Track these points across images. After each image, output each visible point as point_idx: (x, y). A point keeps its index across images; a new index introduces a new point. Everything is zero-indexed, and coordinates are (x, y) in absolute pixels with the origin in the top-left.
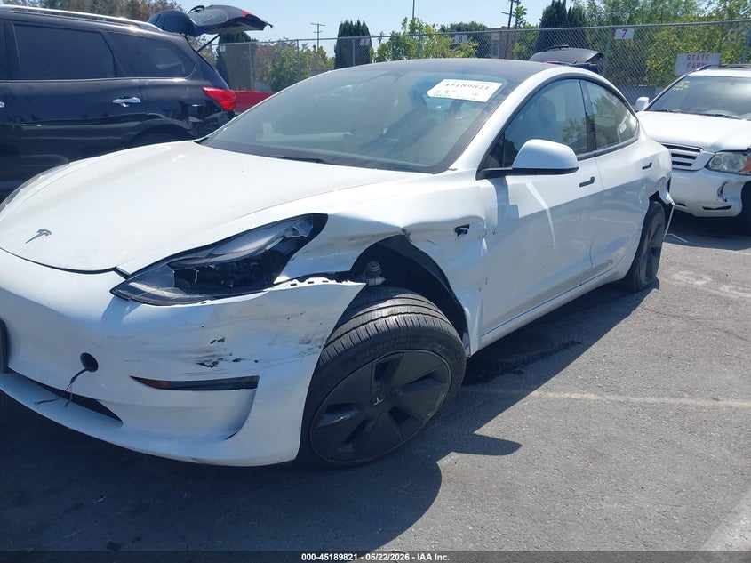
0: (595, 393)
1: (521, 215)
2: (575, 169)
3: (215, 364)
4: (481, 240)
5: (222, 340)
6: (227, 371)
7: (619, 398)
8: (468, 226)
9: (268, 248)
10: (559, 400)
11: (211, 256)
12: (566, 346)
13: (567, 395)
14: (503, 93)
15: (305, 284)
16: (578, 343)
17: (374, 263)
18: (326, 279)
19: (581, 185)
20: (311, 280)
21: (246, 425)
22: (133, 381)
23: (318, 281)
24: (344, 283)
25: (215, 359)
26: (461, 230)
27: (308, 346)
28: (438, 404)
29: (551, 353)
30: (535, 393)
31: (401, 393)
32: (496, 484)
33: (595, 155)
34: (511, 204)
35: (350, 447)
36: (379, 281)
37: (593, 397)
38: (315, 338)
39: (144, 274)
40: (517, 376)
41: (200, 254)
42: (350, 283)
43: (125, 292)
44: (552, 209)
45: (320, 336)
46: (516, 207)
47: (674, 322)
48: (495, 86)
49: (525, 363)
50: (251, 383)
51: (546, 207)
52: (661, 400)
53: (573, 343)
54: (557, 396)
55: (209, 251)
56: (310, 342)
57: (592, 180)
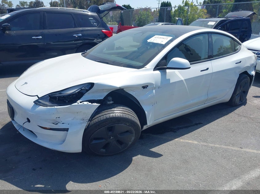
0: (198, 142)
1: (171, 82)
2: (189, 68)
3: (57, 124)
4: (153, 90)
5: (59, 118)
6: (60, 126)
7: (205, 144)
8: (148, 86)
9: (76, 92)
10: (183, 142)
11: (60, 93)
12: (197, 124)
13: (187, 141)
14: (171, 41)
15: (82, 104)
16: (202, 124)
17: (109, 97)
18: (88, 102)
19: (201, 71)
20: (84, 102)
21: (65, 141)
22: (38, 127)
23: (85, 103)
24: (93, 104)
25: (57, 123)
26: (145, 87)
27: (83, 121)
28: (132, 140)
29: (190, 126)
30: (177, 139)
31: (119, 136)
32: (147, 167)
33: (211, 60)
34: (167, 78)
35: (104, 150)
36: (111, 102)
37: (196, 143)
38: (85, 119)
39: (43, 98)
40: (174, 133)
41: (57, 93)
42: (95, 104)
43: (37, 103)
44: (185, 80)
45: (86, 118)
46: (169, 80)
47: (243, 119)
48: (170, 38)
49: (178, 129)
50: (67, 130)
51: (183, 79)
52: (221, 146)
53: (200, 124)
54: (184, 141)
55: (60, 92)
56: (84, 120)
57: (207, 69)
